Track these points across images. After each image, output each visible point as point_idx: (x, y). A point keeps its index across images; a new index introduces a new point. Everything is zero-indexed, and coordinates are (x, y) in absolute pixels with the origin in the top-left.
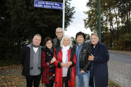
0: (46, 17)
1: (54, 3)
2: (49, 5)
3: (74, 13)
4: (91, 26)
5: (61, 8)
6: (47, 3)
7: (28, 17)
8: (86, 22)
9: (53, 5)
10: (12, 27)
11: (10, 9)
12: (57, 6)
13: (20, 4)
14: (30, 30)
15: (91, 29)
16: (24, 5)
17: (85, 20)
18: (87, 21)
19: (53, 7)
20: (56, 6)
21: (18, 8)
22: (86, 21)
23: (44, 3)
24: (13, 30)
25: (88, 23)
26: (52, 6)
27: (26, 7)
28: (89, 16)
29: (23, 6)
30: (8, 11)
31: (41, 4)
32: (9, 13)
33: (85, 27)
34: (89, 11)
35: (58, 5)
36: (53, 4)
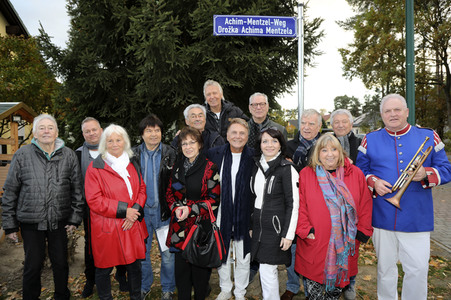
0: (237, 58)
1: (272, 20)
2: (256, 27)
3: (319, 36)
4: (364, 71)
5: (294, 32)
6: (249, 22)
7: (186, 62)
8: (348, 57)
9: (268, 26)
10: (139, 92)
11: (137, 41)
12: (279, 26)
13: (164, 27)
14: (189, 98)
15: (365, 81)
16: (175, 28)
17: (343, 52)
18: (353, 54)
19: (268, 30)
20: (277, 27)
21: (159, 37)
22: (347, 52)
23: (241, 22)
24: (142, 101)
25: (355, 59)
26: (264, 27)
27: (179, 32)
28: (357, 35)
29: (171, 31)
30: (129, 48)
31: (235, 26)
32: (132, 52)
33: (344, 75)
34: (358, 16)
35: (284, 24)
36: (267, 23)
